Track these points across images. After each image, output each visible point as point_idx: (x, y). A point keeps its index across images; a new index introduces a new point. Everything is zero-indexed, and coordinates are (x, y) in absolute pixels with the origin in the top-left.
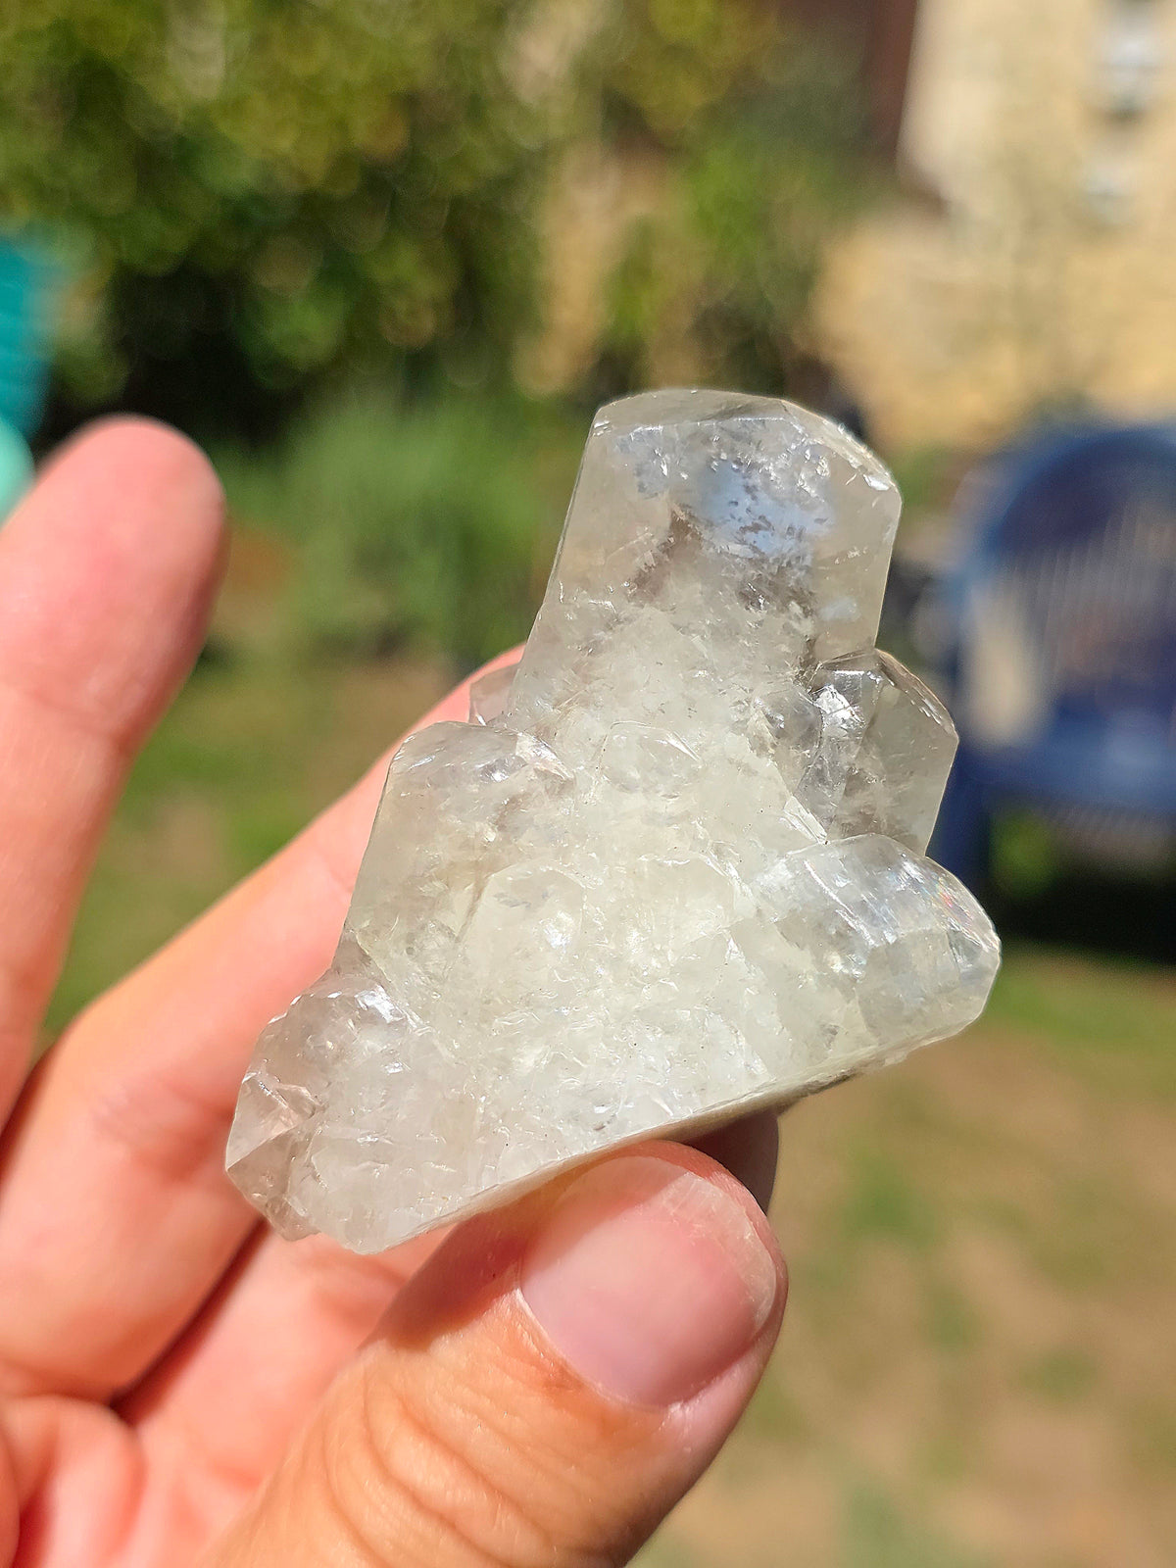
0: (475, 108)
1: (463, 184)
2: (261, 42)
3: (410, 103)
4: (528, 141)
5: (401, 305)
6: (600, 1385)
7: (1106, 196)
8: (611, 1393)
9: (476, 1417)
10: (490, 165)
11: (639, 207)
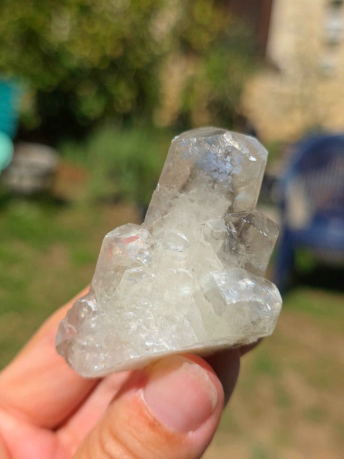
0: (142, 42)
1: (139, 65)
2: (80, 24)
3: (124, 41)
4: (157, 53)
5: (121, 101)
6: (166, 425)
7: (327, 68)
8: (169, 428)
9: (129, 434)
10: (146, 59)
11: (191, 72)
